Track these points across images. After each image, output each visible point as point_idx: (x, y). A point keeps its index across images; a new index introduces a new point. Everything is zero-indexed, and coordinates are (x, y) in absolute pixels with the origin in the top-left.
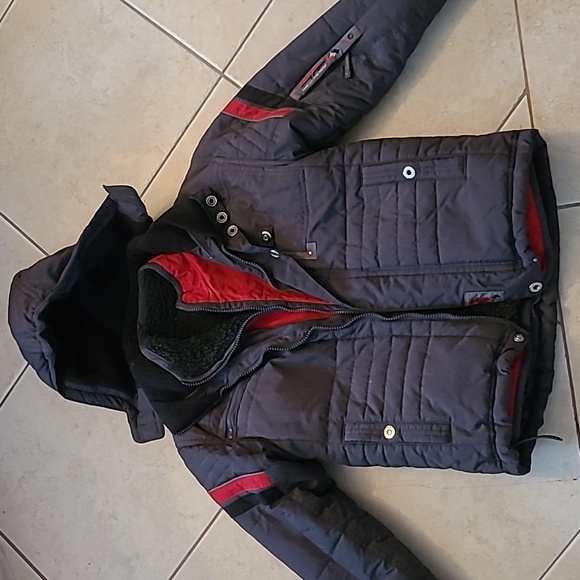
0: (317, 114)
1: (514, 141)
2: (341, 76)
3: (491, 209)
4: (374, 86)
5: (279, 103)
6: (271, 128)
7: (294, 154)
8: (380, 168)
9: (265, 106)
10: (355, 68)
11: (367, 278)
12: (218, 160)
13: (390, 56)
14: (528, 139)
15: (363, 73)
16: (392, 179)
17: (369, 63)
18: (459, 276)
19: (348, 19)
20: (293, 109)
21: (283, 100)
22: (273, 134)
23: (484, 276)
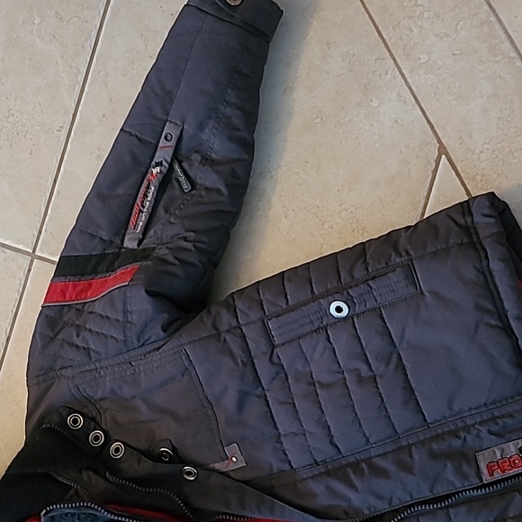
0: (171, 259)
1: (469, 219)
2: (177, 192)
3: (477, 326)
4: (227, 186)
5: (113, 262)
6: (119, 305)
7: (164, 329)
8: (293, 315)
9: (97, 274)
10: (191, 174)
11: (328, 473)
12: (63, 372)
13: (232, 139)
14: (487, 211)
15: (207, 178)
16: (316, 325)
17: (206, 160)
18: (462, 435)
19: (155, 118)
20: (137, 265)
21: (117, 256)
22: (125, 312)
23: (497, 423)
